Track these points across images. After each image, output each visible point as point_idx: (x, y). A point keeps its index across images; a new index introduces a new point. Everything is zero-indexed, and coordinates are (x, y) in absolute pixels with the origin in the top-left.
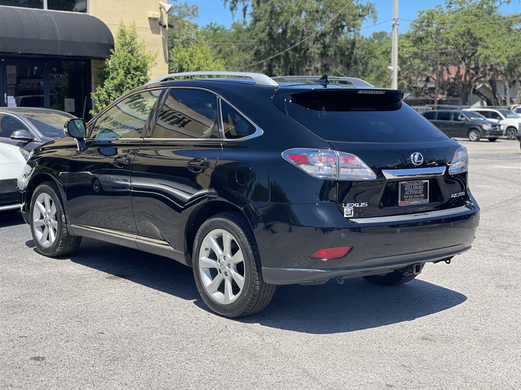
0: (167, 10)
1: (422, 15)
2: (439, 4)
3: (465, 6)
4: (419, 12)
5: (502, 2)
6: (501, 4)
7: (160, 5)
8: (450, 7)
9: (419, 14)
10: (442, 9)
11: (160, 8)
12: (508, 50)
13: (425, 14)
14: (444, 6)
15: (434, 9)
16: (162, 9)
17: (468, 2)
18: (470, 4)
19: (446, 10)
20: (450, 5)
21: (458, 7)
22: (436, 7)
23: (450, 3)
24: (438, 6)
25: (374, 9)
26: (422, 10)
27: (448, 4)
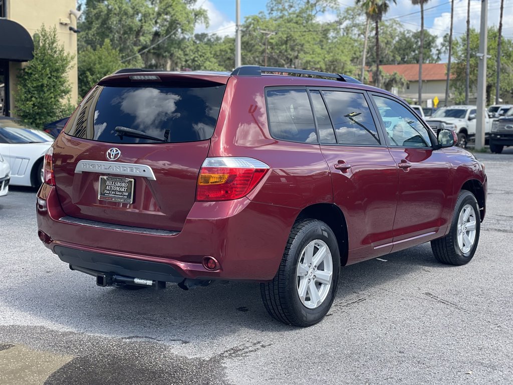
0: (78, 17)
1: (248, 21)
2: (261, 11)
3: (286, 13)
4: (245, 18)
5: (318, 10)
6: (317, 12)
7: (70, 11)
8: (272, 14)
9: (245, 19)
10: (265, 16)
11: (70, 14)
12: (326, 56)
13: (250, 20)
14: (266, 13)
15: (257, 15)
16: (72, 15)
17: (288, 10)
18: (290, 12)
19: (268, 17)
20: (272, 12)
21: (280, 14)
22: (259, 14)
23: (272, 10)
24: (261, 12)
25: (206, 15)
26: (247, 16)
27: (270, 11)
